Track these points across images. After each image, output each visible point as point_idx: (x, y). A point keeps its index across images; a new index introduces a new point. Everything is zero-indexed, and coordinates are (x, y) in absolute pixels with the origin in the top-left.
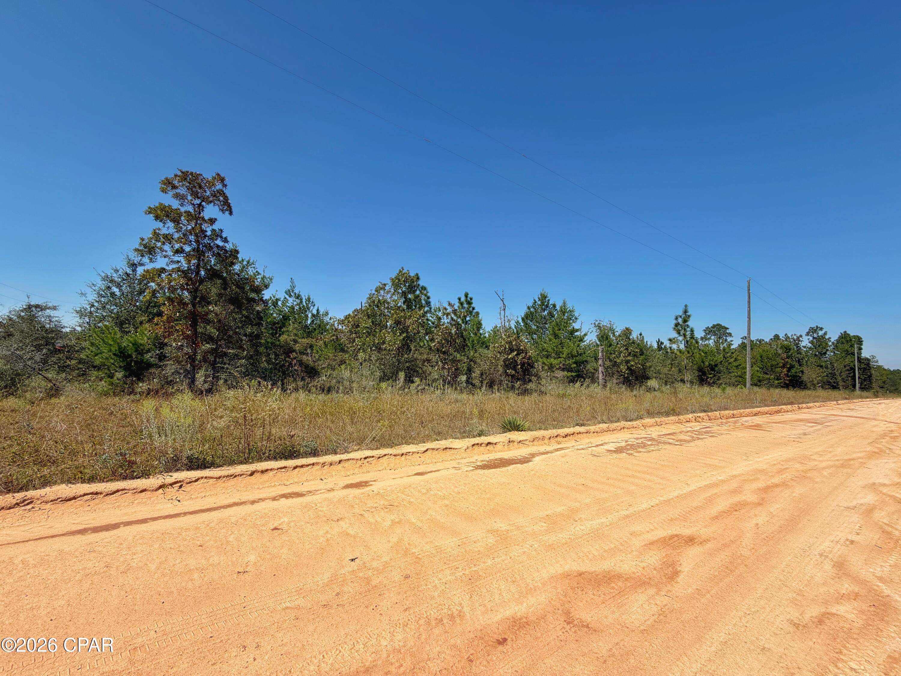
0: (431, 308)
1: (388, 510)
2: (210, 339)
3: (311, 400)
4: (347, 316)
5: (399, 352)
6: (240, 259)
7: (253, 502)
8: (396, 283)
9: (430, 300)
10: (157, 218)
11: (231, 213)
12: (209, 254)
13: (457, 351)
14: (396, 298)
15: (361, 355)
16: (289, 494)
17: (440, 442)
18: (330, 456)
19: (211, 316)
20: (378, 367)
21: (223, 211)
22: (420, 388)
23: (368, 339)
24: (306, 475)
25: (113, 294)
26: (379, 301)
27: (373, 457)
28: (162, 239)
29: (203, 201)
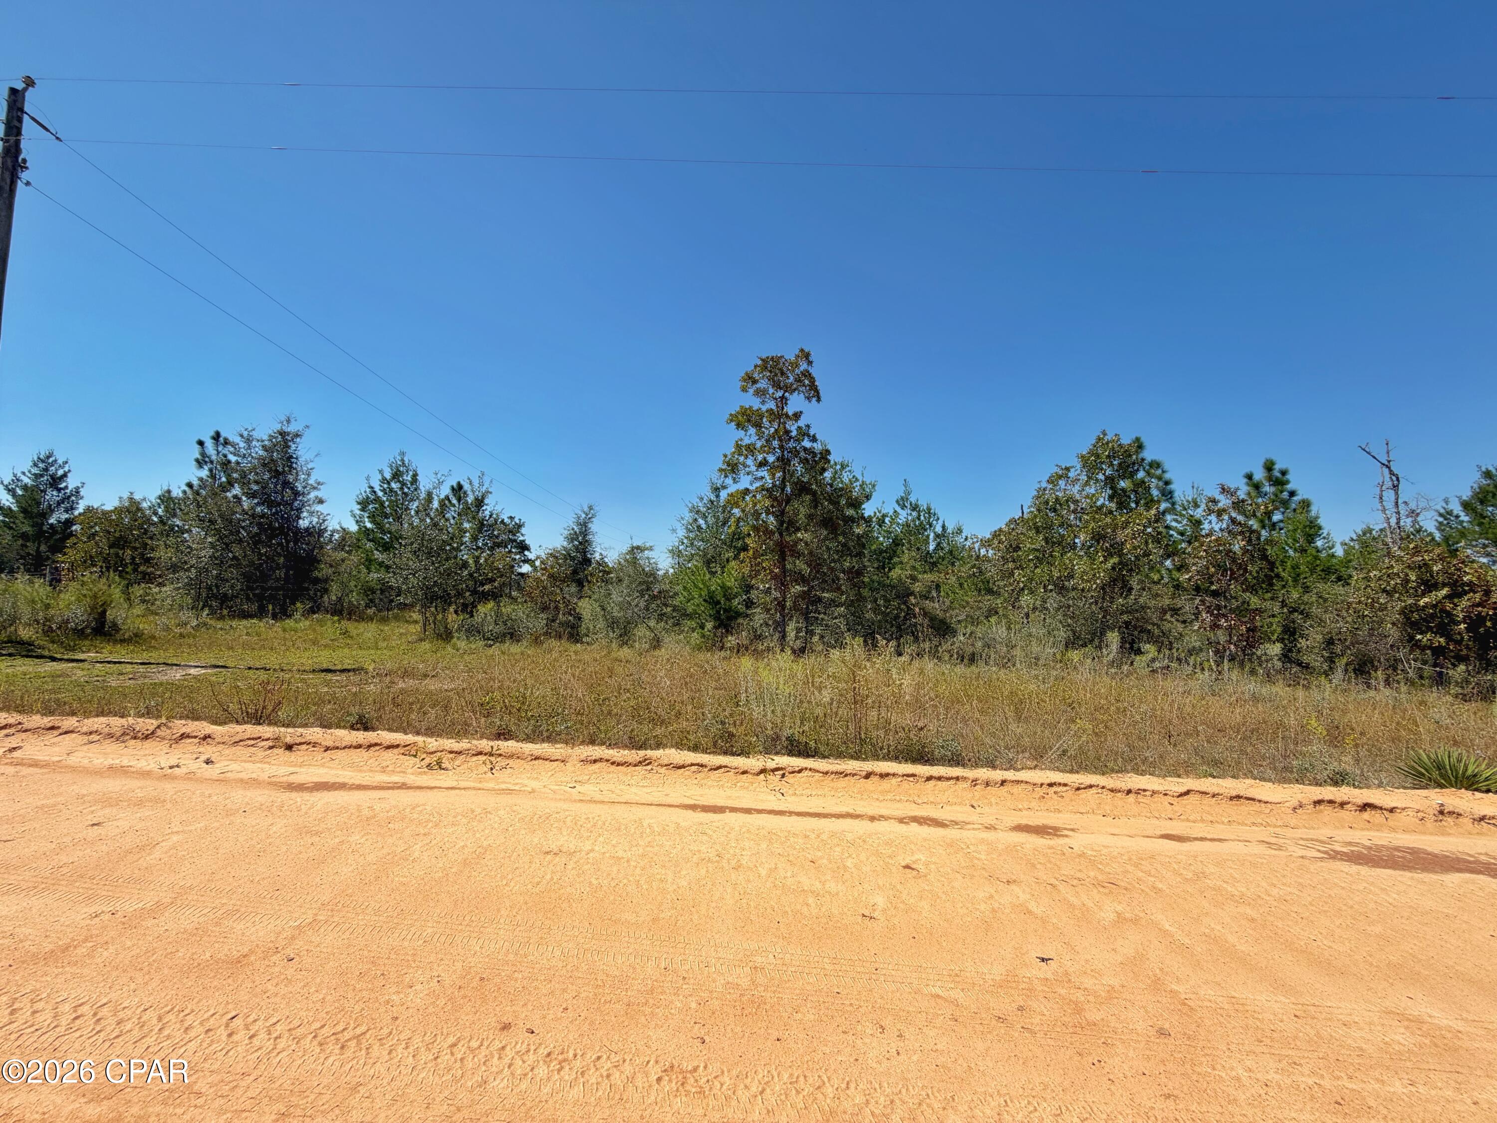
0: (1173, 504)
1: (1107, 891)
2: (801, 579)
3: (943, 673)
4: (995, 532)
5: (1105, 593)
6: (832, 462)
7: (872, 819)
8: (1091, 462)
9: (1172, 487)
10: (739, 425)
11: (819, 400)
12: (795, 462)
13: (1252, 589)
14: (1093, 491)
15: (1026, 600)
16: (923, 818)
17: (1220, 781)
18: (985, 770)
19: (801, 546)
20: (1061, 622)
21: (809, 399)
22: (1157, 665)
23: (1038, 571)
24: (946, 793)
25: (699, 527)
26: (1057, 499)
27: (1065, 785)
28: (745, 452)
29: (786, 391)
